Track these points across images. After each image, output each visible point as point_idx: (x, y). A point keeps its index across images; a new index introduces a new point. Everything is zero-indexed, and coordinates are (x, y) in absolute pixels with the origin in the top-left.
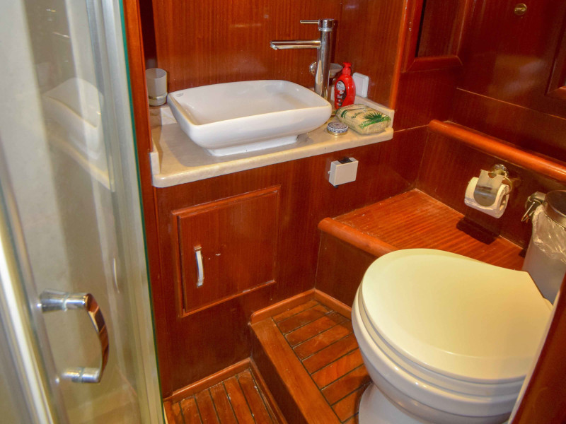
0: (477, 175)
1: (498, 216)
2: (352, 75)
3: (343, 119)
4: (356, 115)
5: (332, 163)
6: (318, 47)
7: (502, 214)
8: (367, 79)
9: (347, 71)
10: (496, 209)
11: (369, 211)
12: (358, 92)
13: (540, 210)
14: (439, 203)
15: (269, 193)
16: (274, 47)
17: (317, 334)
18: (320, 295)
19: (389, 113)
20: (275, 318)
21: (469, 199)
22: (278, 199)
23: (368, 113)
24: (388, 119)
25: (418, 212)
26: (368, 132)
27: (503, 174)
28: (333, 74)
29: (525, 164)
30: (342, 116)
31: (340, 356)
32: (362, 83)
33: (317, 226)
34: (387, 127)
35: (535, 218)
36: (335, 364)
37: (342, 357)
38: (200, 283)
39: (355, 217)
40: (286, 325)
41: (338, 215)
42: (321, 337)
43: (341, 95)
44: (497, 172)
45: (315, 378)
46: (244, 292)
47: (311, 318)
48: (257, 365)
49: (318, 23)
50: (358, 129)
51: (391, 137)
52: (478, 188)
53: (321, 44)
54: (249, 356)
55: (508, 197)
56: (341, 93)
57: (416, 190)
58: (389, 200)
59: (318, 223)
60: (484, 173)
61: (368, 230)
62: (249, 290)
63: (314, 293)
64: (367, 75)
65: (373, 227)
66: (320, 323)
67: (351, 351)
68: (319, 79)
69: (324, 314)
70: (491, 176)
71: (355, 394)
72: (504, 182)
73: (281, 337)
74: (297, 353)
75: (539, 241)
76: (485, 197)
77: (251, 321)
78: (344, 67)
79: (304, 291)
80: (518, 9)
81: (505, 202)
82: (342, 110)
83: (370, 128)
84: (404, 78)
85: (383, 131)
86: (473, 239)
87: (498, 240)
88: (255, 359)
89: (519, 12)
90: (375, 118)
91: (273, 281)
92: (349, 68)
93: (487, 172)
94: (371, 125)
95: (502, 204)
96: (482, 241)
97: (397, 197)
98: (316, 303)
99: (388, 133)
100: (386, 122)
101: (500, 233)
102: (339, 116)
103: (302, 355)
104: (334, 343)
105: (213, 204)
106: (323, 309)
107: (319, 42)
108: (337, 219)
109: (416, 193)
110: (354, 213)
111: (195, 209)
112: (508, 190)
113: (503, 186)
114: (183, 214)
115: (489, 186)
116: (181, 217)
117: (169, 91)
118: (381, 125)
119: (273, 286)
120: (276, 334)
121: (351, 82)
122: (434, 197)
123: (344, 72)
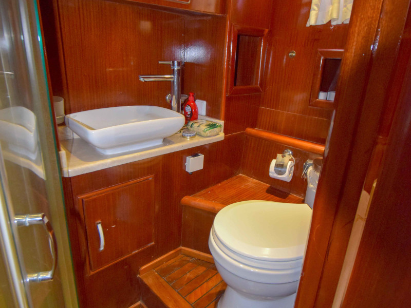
0: (275, 158)
1: (289, 180)
2: (195, 101)
3: (192, 129)
4: (200, 125)
5: (187, 158)
6: (172, 80)
7: (291, 179)
8: (205, 103)
9: (191, 98)
10: (287, 176)
11: (213, 190)
12: (200, 112)
13: (311, 169)
14: (255, 180)
15: (147, 179)
16: (142, 79)
17: (186, 274)
18: (185, 250)
19: (221, 123)
20: (156, 269)
21: (272, 173)
22: (153, 183)
23: (208, 123)
24: (220, 126)
25: (243, 187)
26: (209, 135)
27: (289, 155)
28: (183, 101)
29: (301, 147)
30: (191, 127)
31: (202, 283)
32: (202, 106)
33: (180, 202)
34: (220, 131)
35: (308, 173)
36: (199, 288)
37: (203, 283)
38: (102, 248)
39: (204, 194)
40: (164, 272)
41: (193, 194)
42: (188, 275)
43: (189, 115)
44: (287, 154)
45: (187, 299)
46: (134, 253)
47: (181, 265)
48: (146, 304)
49: (171, 63)
50: (203, 133)
51: (223, 139)
52: (277, 166)
53: (174, 78)
54: (140, 300)
55: (293, 168)
56: (189, 113)
57: (240, 174)
58: (225, 182)
59: (180, 200)
60: (279, 156)
61: (213, 200)
62: (137, 251)
63: (181, 249)
64: (204, 100)
65: (217, 198)
66: (187, 267)
67: (209, 279)
68: (174, 104)
69: (189, 261)
70: (283, 157)
71: (214, 302)
72: (290, 160)
73: (162, 280)
74: (173, 287)
75: (312, 186)
76: (280, 171)
77: (139, 274)
78: (189, 96)
79: (174, 249)
80: (290, 54)
81: (292, 172)
82: (190, 123)
83: (210, 132)
84: (228, 99)
85: (218, 134)
86: (276, 197)
87: (290, 196)
88: (143, 300)
89: (291, 56)
90: (213, 126)
91: (153, 243)
92: (193, 96)
93: (281, 155)
94: (210, 130)
95: (290, 173)
96: (281, 198)
97: (229, 180)
98: (183, 256)
99: (221, 136)
100: (219, 128)
101: (290, 192)
102: (189, 127)
103: (177, 287)
104: (197, 277)
105: (108, 189)
106: (188, 259)
107: (173, 76)
108: (193, 196)
109: (241, 176)
110: (203, 192)
111: (95, 193)
112: (293, 164)
113: (290, 162)
114: (87, 198)
115: (282, 164)
116: (84, 200)
117: (66, 113)
118: (216, 130)
119: (152, 247)
120: (158, 279)
121: (195, 105)
122: (251, 177)
123: (189, 99)
